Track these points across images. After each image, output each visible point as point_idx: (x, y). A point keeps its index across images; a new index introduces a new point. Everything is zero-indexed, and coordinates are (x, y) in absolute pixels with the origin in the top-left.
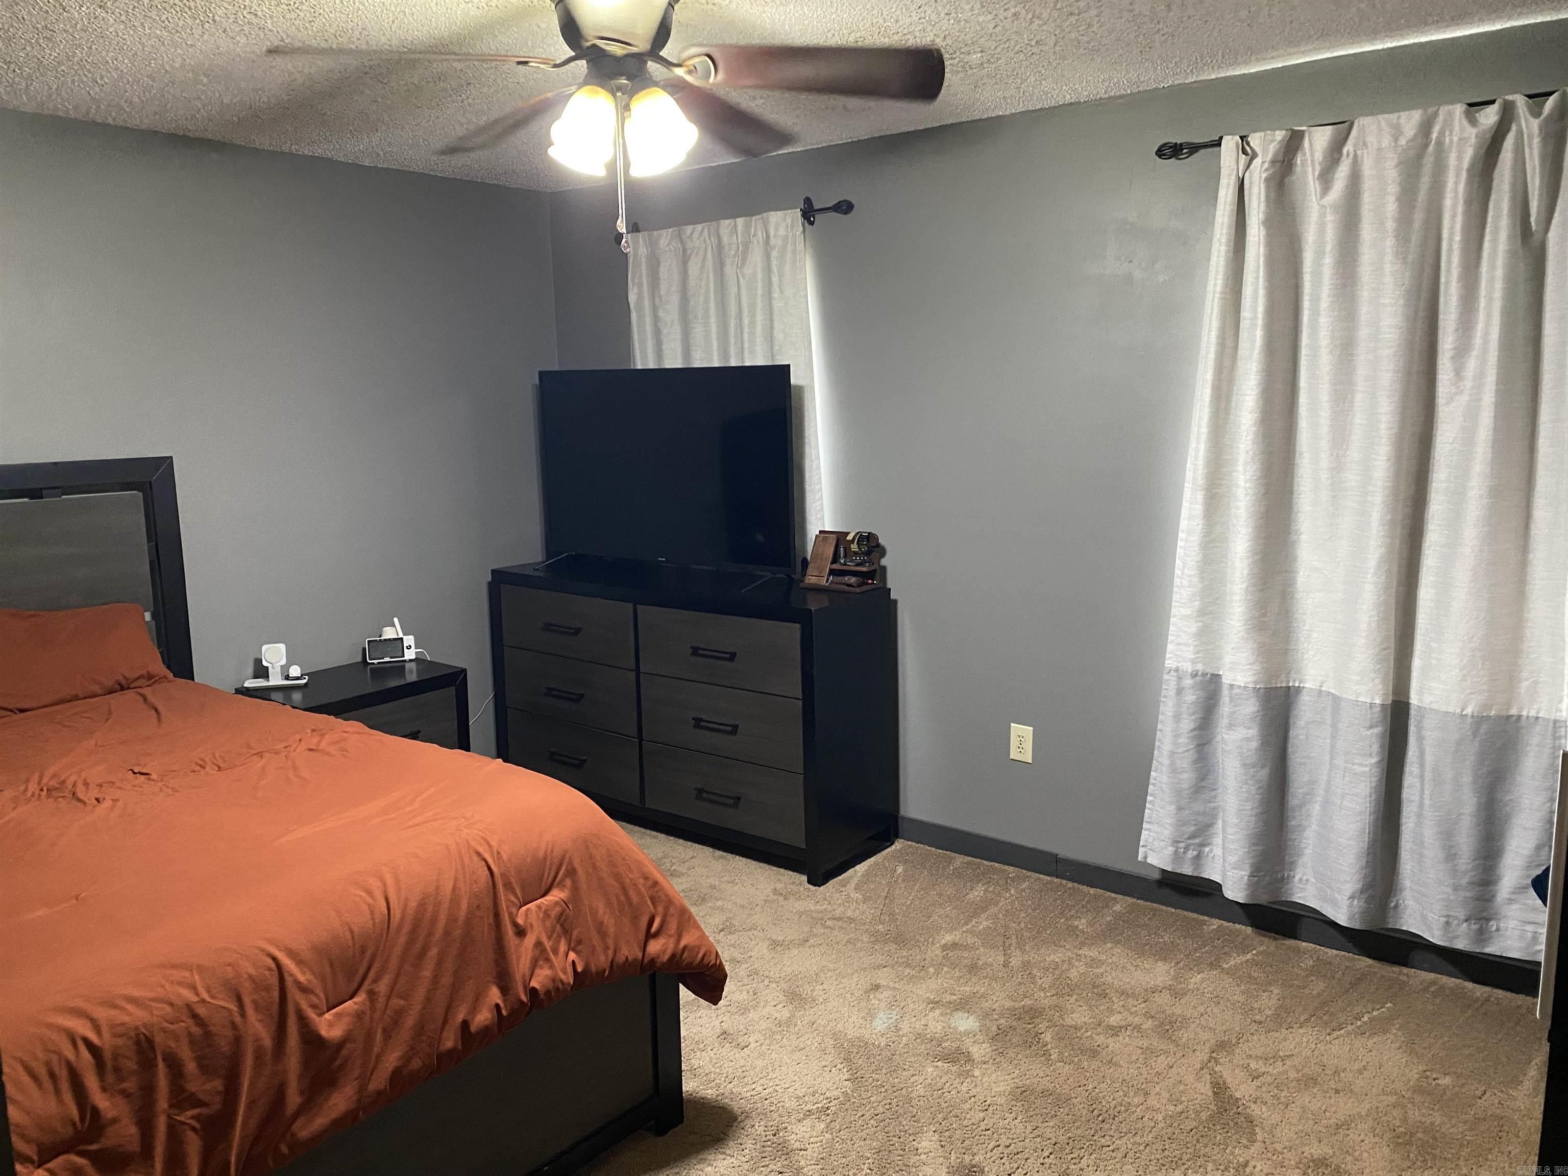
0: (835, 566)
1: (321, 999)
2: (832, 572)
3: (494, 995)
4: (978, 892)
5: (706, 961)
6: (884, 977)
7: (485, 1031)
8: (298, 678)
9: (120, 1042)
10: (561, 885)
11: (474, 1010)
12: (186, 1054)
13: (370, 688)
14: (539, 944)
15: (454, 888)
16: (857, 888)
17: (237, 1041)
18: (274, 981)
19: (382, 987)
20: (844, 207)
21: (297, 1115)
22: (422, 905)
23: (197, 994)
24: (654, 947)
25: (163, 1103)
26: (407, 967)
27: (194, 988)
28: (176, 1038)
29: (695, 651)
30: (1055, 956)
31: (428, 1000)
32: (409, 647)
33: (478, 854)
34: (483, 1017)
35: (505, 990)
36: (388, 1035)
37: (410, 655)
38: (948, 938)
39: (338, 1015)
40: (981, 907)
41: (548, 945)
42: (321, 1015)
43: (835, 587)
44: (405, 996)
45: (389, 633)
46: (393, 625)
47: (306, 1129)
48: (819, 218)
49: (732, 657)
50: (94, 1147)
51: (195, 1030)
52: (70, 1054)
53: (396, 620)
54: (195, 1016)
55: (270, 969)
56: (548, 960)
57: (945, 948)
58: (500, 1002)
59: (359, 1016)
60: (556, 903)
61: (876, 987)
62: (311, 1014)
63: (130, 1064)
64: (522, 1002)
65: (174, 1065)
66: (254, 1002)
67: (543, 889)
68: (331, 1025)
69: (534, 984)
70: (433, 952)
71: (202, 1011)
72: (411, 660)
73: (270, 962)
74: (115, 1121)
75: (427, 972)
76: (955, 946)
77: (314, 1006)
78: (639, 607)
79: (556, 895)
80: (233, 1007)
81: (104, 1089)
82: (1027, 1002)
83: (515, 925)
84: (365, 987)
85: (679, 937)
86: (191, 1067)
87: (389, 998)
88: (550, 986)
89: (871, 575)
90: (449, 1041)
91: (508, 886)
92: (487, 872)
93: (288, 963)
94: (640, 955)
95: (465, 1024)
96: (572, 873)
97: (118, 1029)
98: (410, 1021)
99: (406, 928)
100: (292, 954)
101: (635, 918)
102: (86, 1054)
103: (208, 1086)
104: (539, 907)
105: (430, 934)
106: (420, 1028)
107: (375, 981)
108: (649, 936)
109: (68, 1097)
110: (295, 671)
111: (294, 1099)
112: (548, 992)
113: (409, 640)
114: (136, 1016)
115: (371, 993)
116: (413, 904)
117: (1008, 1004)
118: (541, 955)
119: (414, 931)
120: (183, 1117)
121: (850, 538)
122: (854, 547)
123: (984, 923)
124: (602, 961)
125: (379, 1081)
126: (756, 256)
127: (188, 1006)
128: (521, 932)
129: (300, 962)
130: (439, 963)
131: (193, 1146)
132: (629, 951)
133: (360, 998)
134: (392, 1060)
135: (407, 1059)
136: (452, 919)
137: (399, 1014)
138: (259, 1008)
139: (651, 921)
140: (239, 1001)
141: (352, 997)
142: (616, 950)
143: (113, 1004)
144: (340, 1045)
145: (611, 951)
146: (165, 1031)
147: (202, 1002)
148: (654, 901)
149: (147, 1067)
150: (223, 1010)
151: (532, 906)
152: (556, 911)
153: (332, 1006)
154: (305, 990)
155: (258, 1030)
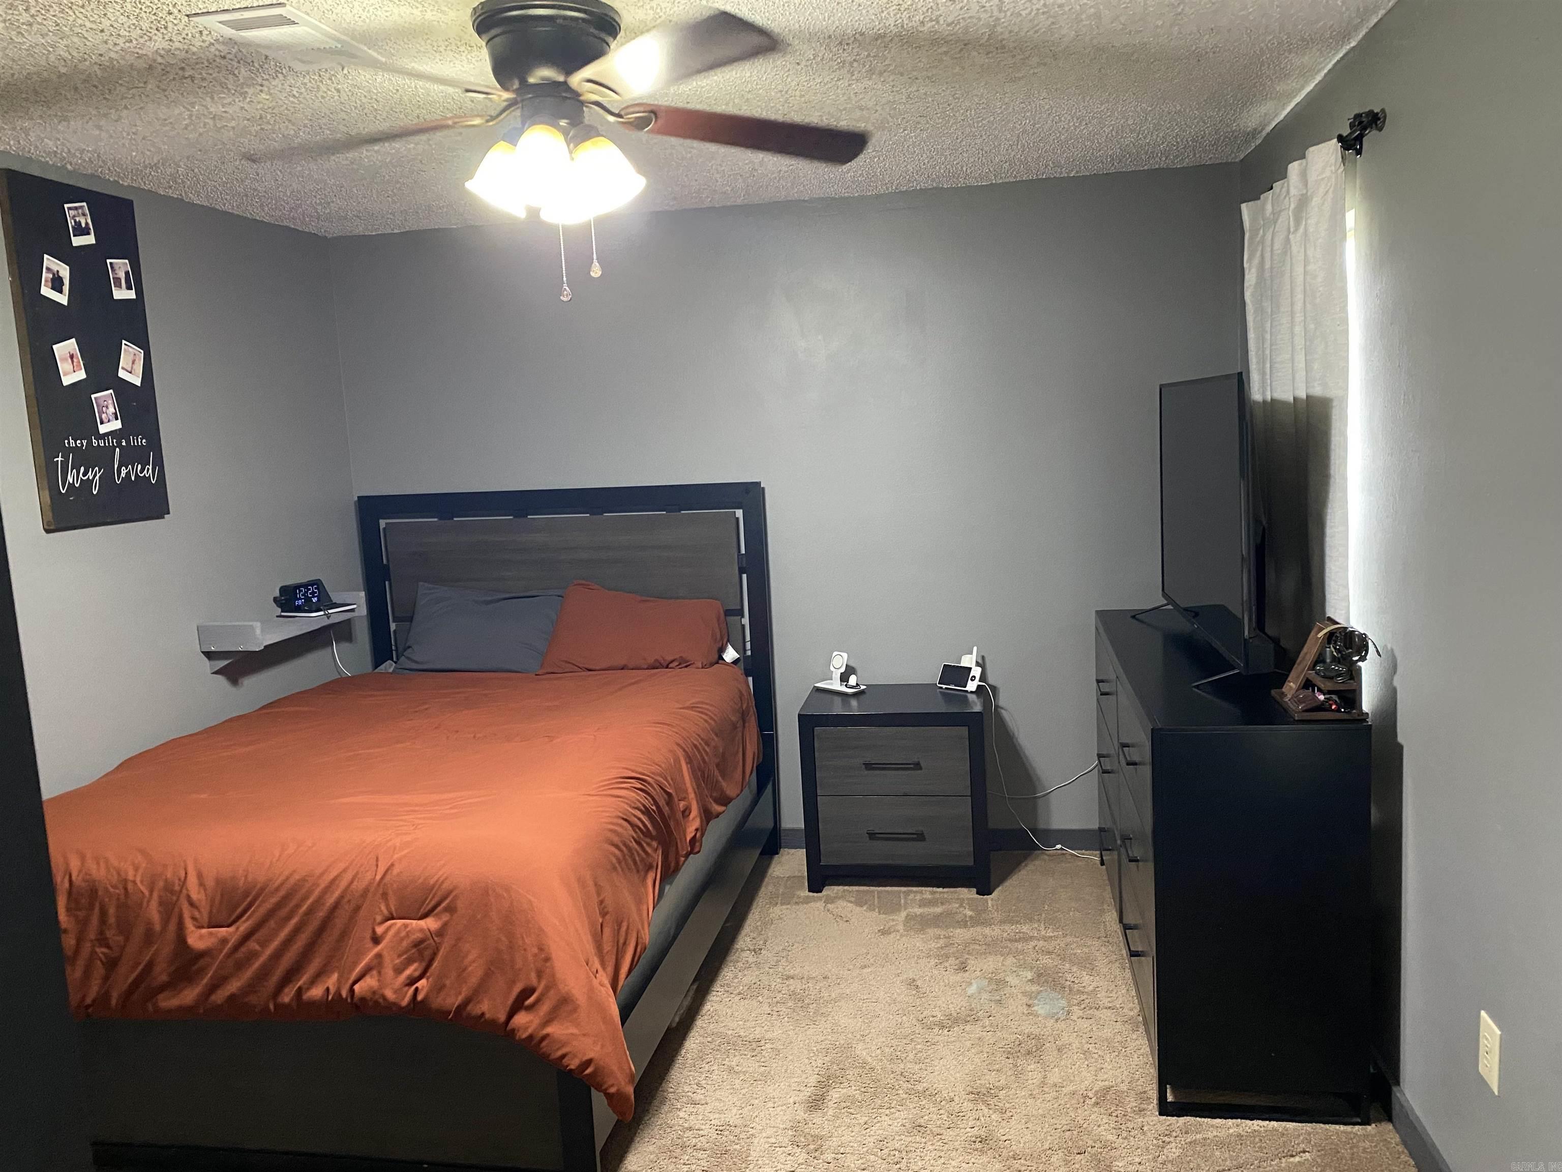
1: (205, 918)
3: (332, 980)
5: (565, 1061)
7: (312, 1003)
9: (83, 884)
10: (438, 916)
11: (313, 982)
12: (112, 911)
15: (336, 879)
18: (177, 887)
19: (244, 926)
21: (163, 988)
22: (304, 880)
23: (135, 876)
25: (92, 935)
26: (272, 923)
27: (136, 869)
28: (111, 897)
31: (277, 956)
33: (376, 859)
34: (315, 993)
35: (339, 980)
36: (240, 966)
39: (211, 934)
41: (391, 961)
42: (199, 927)
44: (260, 943)
45: (968, 661)
46: (972, 654)
47: (170, 1002)
51: (122, 897)
53: (975, 649)
54: (126, 889)
55: (180, 880)
56: (380, 973)
58: (332, 988)
59: (224, 941)
60: (422, 930)
62: (189, 925)
63: (84, 902)
64: (342, 997)
65: (103, 913)
66: (160, 897)
67: (422, 911)
68: (201, 938)
69: (357, 987)
70: (294, 921)
71: (130, 886)
73: (183, 875)
74: (65, 931)
75: (284, 933)
77: (194, 918)
79: (431, 924)
80: (147, 893)
81: (68, 910)
83: (374, 932)
84: (236, 924)
85: (547, 1022)
86: (111, 920)
87: (247, 937)
88: (368, 995)
90: (287, 997)
91: (385, 895)
92: (372, 877)
93: (192, 881)
94: (502, 1018)
95: (300, 992)
96: (451, 909)
97: (87, 877)
98: (256, 965)
99: (282, 893)
100: (200, 876)
101: (510, 983)
102: (67, 882)
103: (115, 938)
104: (406, 926)
105: (298, 906)
106: (263, 974)
108: (518, 1005)
110: (853, 680)
111: (161, 975)
114: (98, 873)
118: (376, 965)
120: (98, 950)
124: (451, 1000)
125: (219, 997)
127: (125, 881)
128: (376, 940)
129: (202, 884)
130: (297, 930)
131: (99, 971)
132: (491, 1007)
133: (231, 929)
134: (234, 986)
135: (244, 992)
136: (320, 900)
137: (254, 955)
138: (161, 903)
139: (528, 992)
140: (151, 892)
141: (228, 926)
142: (467, 1002)
143: (97, 860)
144: (202, 954)
145: (460, 999)
146: (106, 889)
147: (134, 882)
148: (540, 974)
149: (91, 907)
150: (142, 892)
151: (400, 922)
152: (419, 935)
153: (209, 928)
154: (192, 904)
155: (154, 914)
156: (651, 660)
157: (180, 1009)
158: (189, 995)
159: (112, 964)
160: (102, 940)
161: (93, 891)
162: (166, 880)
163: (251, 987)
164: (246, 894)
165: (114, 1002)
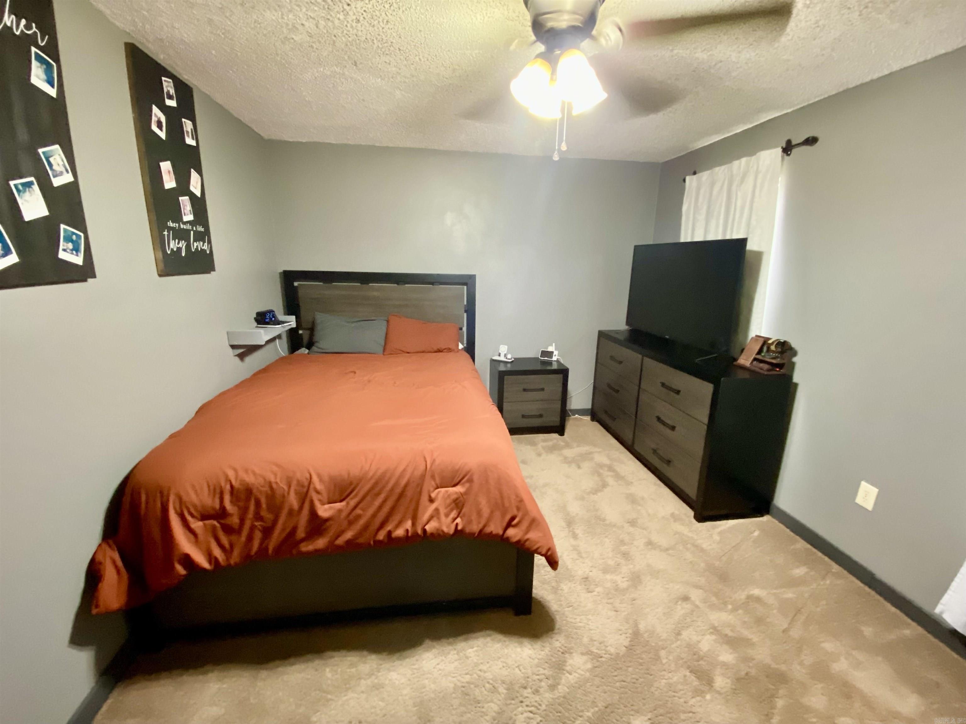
0: (758, 357)
1: (324, 498)
2: (755, 359)
3: (408, 524)
4: (800, 571)
6: (696, 595)
7: (399, 539)
8: (509, 359)
9: (240, 487)
10: (462, 485)
11: (397, 526)
12: (263, 500)
13: (539, 367)
14: (437, 510)
15: (404, 470)
16: (720, 534)
17: (283, 503)
18: (306, 484)
19: (353, 503)
20: (811, 141)
21: (303, 540)
23: (276, 478)
24: (511, 532)
25: (251, 514)
26: (368, 498)
27: (275, 475)
28: (261, 492)
29: (664, 385)
30: (829, 645)
31: (374, 516)
32: (555, 355)
33: (425, 458)
34: (400, 532)
35: (414, 524)
36: (351, 523)
37: (554, 358)
38: (756, 592)
39: (331, 508)
40: (793, 583)
41: (442, 511)
42: (323, 504)
43: (753, 368)
44: (363, 510)
45: (550, 349)
46: (552, 346)
47: (306, 547)
48: (795, 151)
49: (678, 392)
50: (222, 521)
51: (269, 492)
52: (223, 484)
53: (554, 344)
54: (271, 487)
55: (307, 479)
56: (439, 518)
57: (750, 598)
58: (410, 529)
59: (340, 511)
60: (456, 493)
61: (686, 599)
62: (317, 504)
63: (243, 496)
64: (418, 534)
65: (258, 503)
66: (295, 490)
67: (453, 484)
68: (326, 510)
69: (427, 527)
70: (383, 496)
71: (274, 486)
72: (555, 361)
73: (308, 476)
74: (232, 515)
75: (377, 503)
76: (758, 599)
77: (320, 500)
78: (645, 358)
79: (459, 489)
80: (286, 488)
81: (231, 502)
82: (783, 668)
83: (430, 496)
84: (347, 500)
85: (527, 531)
86: (264, 506)
87: (355, 507)
88: (435, 532)
89: (781, 366)
90: (381, 536)
91: (433, 477)
92: (425, 468)
93: (315, 479)
94: (501, 532)
95: (390, 533)
96: (470, 481)
97: (243, 482)
98: (362, 522)
99: (373, 481)
100: (319, 476)
101: (503, 515)
102: (228, 487)
103: (268, 516)
104: (447, 492)
105: (384, 487)
106: (366, 527)
107: (352, 499)
108: (509, 525)
109: (217, 501)
110: (509, 356)
111: (301, 533)
112: (432, 534)
113: (556, 353)
114: (250, 479)
115: (348, 503)
116: (380, 471)
117: (768, 661)
118: (436, 514)
119: (376, 483)
120: (256, 524)
121: (770, 342)
122: (773, 348)
123: (789, 595)
124: (475, 528)
125: (340, 541)
127: (270, 483)
128: (431, 501)
129: (321, 480)
130: (385, 501)
131: (258, 535)
132: (495, 528)
133: (343, 503)
134: (349, 535)
135: (356, 537)
136: (396, 484)
137: (359, 517)
138: (297, 493)
139: (513, 518)
140: (289, 487)
141: (341, 501)
142: (484, 526)
143: (246, 471)
144: (327, 520)
145: (481, 526)
146: (258, 488)
147: (276, 483)
148: (518, 509)
149: (248, 499)
150: (283, 488)
151: (443, 490)
152: (455, 496)
153: (328, 504)
154: (318, 492)
155: (293, 501)
156: (435, 349)
157: (316, 551)
158: (321, 543)
159: (267, 532)
160: (258, 517)
161: (249, 491)
162: (298, 481)
163: (360, 534)
164: (351, 483)
165: (270, 552)
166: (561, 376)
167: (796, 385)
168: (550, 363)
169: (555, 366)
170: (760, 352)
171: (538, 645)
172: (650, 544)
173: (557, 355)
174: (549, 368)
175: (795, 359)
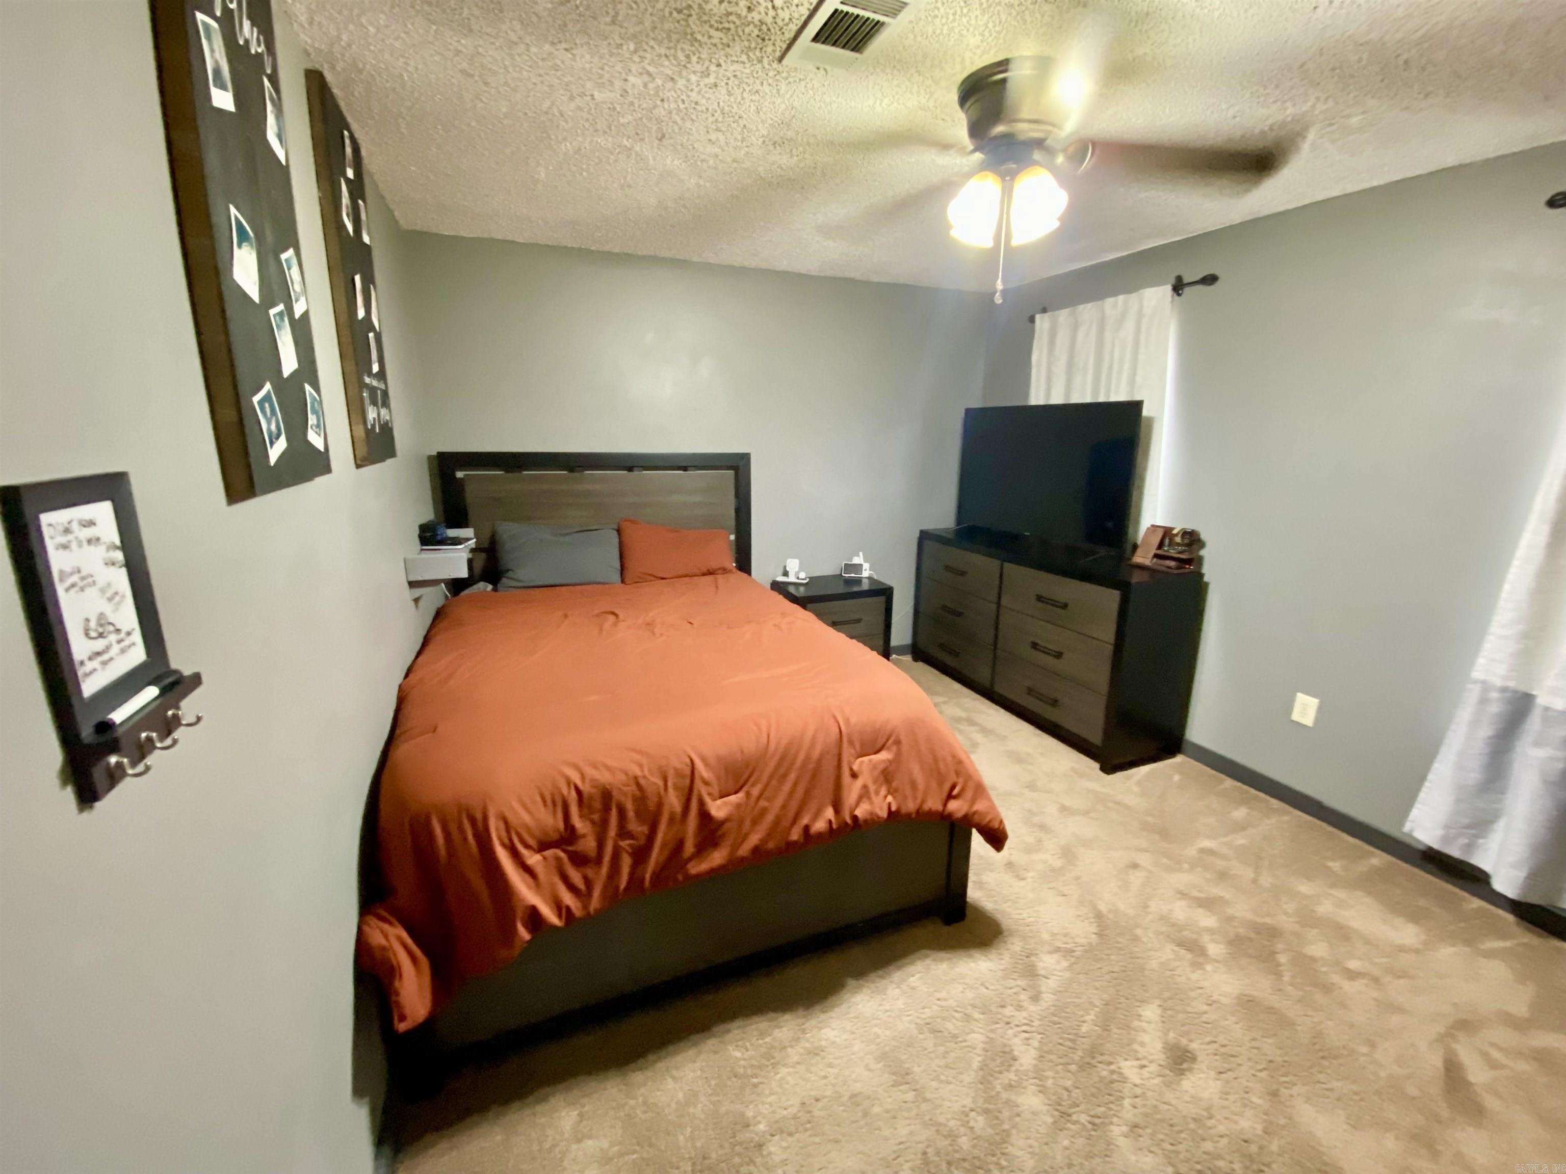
0: (1159, 552)
1: (715, 790)
2: (1156, 556)
3: (829, 813)
4: (1240, 813)
5: (991, 825)
6: (1144, 859)
7: (820, 835)
8: (803, 579)
9: (593, 791)
10: (889, 749)
11: (814, 820)
12: (629, 806)
13: (841, 589)
14: (865, 787)
15: (814, 738)
16: (1139, 783)
17: (660, 805)
18: (688, 771)
19: (755, 792)
20: (1210, 280)
21: (690, 859)
22: (790, 744)
23: (642, 771)
24: (953, 805)
25: (612, 832)
26: (774, 782)
27: (641, 766)
28: (625, 795)
29: (1040, 598)
30: (1305, 888)
31: (784, 807)
32: (866, 570)
33: (835, 718)
34: (820, 826)
35: (837, 811)
36: (755, 822)
37: (865, 574)
38: (1206, 843)
39: (725, 804)
40: (1240, 827)
41: (872, 788)
42: (715, 800)
43: (1156, 567)
44: (769, 800)
45: (856, 560)
46: (859, 556)
47: (697, 868)
48: (1187, 291)
49: (1065, 606)
50: (570, 848)
51: (638, 793)
52: (565, 791)
53: (861, 554)
54: (638, 785)
55: (687, 766)
56: (869, 798)
57: (1202, 851)
58: (833, 819)
59: (738, 806)
60: (883, 761)
61: (1135, 866)
62: (707, 800)
63: (597, 805)
64: (846, 823)
65: (622, 811)
66: (674, 783)
67: (876, 749)
68: (719, 808)
69: (859, 812)
70: (792, 776)
71: (642, 782)
72: (866, 578)
73: (688, 761)
74: (584, 836)
75: (787, 787)
76: (1210, 852)
77: (709, 794)
78: (1006, 565)
79: (884, 755)
80: (661, 783)
81: (581, 816)
82: (1268, 920)
83: (851, 769)
84: (745, 789)
85: (973, 801)
86: (631, 814)
87: (758, 798)
88: (869, 817)
89: (1189, 561)
90: (795, 835)
91: (851, 743)
92: (838, 730)
93: (698, 763)
94: (940, 808)
95: (807, 828)
96: (898, 742)
97: (595, 783)
98: (770, 818)
99: (776, 758)
100: (703, 759)
101: (941, 784)
102: (573, 793)
103: (640, 829)
104: (870, 761)
105: (792, 764)
107: (751, 786)
108: (950, 797)
109: (560, 815)
110: (802, 575)
111: (689, 848)
112: (866, 821)
113: (866, 566)
114: (604, 777)
115: (748, 794)
116: (784, 742)
117: (1250, 916)
118: (865, 794)
119: (782, 759)
120: (624, 844)
121: (1175, 532)
122: (1178, 539)
123: (1240, 840)
124: (910, 806)
125: (745, 850)
126: (1130, 325)
127: (636, 778)
128: (854, 775)
129: (707, 764)
130: (796, 784)
131: (626, 862)
132: (934, 804)
133: (741, 795)
134: (754, 839)
135: (764, 841)
136: (808, 758)
137: (763, 812)
138: (676, 787)
139: (953, 787)
140: (665, 780)
141: (736, 793)
142: (923, 802)
143: (595, 766)
144: (722, 823)
145: (919, 801)
146: (620, 789)
147: (644, 777)
148: (958, 774)
149: (606, 809)
150: (655, 784)
151: (866, 759)
152: (881, 767)
153: (721, 797)
154: (706, 783)
155: (674, 801)
157: (712, 871)
158: (717, 857)
159: (641, 853)
160: (623, 833)
161: (606, 795)
162: (676, 770)
163: (769, 835)
164: (747, 766)
165: (647, 883)
166: (882, 599)
167: (1207, 584)
168: (858, 581)
169: (865, 586)
170: (1161, 546)
171: (993, 954)
172: (1064, 809)
173: (868, 569)
174: (856, 589)
175: (1202, 553)
